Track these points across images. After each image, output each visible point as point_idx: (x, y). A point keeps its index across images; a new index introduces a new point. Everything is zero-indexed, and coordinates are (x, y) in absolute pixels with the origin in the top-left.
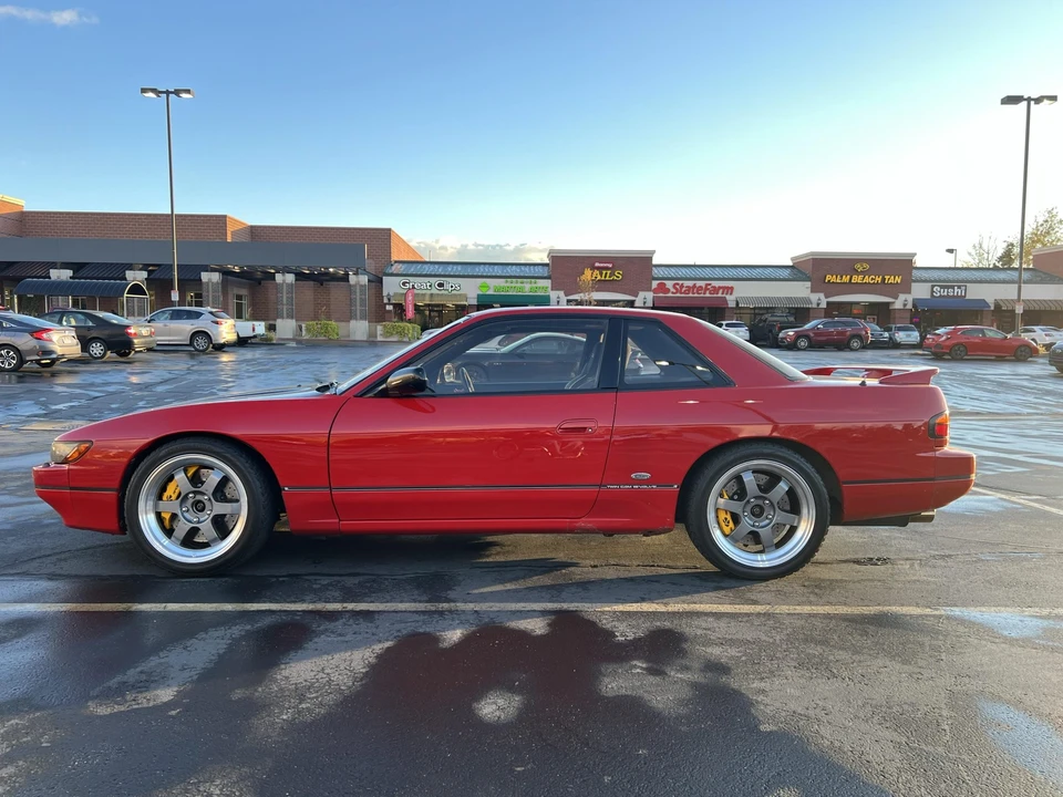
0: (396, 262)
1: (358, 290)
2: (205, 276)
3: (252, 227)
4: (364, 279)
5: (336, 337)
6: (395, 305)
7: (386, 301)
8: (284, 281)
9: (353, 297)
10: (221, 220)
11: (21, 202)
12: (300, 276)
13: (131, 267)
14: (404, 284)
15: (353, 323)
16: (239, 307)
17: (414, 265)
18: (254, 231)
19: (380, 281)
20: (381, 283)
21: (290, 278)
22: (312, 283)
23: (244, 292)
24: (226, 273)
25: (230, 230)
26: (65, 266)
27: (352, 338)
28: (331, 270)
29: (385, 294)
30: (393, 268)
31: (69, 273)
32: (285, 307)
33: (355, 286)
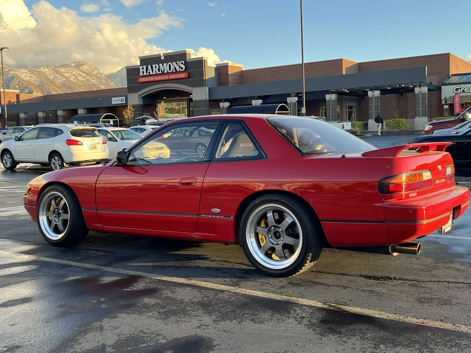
0: (453, 75)
1: (421, 97)
2: (328, 97)
3: (359, 64)
4: (425, 89)
5: (405, 129)
6: (450, 105)
7: (443, 102)
8: (373, 95)
9: (417, 102)
10: (339, 62)
11: (241, 66)
12: (384, 91)
13: (289, 95)
14: (457, 90)
15: (417, 119)
16: (350, 113)
17: (466, 76)
18: (361, 66)
19: (440, 89)
20: (441, 90)
21: (377, 93)
22: (395, 95)
23: (353, 104)
24: (340, 94)
25: (345, 67)
26: (259, 98)
27: (416, 129)
28: (403, 85)
29: (443, 97)
30: (451, 79)
31: (261, 101)
32: (374, 112)
33: (419, 94)
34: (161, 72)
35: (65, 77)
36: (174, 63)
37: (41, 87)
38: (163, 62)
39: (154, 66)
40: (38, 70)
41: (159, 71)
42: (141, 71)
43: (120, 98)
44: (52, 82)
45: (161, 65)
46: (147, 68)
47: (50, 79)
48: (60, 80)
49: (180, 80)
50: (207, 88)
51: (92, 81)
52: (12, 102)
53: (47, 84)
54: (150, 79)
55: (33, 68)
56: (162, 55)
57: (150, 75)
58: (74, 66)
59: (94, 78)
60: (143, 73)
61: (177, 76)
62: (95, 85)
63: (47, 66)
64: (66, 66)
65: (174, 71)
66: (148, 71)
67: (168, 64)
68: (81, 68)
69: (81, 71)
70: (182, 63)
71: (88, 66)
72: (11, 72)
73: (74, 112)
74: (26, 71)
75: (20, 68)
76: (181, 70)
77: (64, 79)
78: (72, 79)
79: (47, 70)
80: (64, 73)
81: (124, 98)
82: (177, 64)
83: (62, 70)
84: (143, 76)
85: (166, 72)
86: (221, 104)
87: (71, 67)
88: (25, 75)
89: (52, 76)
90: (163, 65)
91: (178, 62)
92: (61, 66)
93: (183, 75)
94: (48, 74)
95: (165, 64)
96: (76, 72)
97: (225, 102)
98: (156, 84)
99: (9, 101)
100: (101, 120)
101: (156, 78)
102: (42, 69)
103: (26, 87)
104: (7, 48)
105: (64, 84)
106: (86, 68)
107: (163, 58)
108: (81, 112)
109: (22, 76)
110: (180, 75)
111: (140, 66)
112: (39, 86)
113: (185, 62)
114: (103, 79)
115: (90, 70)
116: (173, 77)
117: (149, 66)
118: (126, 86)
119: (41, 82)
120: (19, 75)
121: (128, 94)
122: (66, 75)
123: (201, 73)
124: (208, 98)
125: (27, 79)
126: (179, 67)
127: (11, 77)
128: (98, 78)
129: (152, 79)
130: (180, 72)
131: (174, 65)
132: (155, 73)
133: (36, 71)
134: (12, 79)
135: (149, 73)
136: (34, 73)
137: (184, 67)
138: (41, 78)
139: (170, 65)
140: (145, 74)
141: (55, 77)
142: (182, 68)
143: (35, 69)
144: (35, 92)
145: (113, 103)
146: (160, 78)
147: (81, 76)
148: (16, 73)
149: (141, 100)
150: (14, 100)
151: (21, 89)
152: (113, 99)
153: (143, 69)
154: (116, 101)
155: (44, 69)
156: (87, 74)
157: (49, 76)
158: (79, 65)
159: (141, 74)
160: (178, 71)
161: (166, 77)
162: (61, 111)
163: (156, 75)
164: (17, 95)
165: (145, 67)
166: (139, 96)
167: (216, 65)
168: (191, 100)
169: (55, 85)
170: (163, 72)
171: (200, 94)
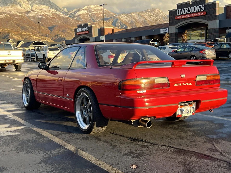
34: (189, 12)
35: (144, 18)
36: (198, 6)
37: (132, 24)
38: (191, 6)
39: (185, 9)
40: (131, 15)
41: (188, 12)
42: (178, 12)
43: (165, 29)
44: (138, 21)
45: (189, 8)
46: (181, 10)
47: (136, 20)
48: (142, 20)
49: (201, 17)
50: (218, 21)
51: (159, 19)
52: (110, 33)
53: (135, 22)
54: (182, 17)
55: (128, 14)
56: (190, 2)
57: (183, 15)
58: (150, 12)
59: (160, 17)
60: (179, 14)
61: (199, 14)
62: (161, 21)
63: (135, 12)
64: (145, 11)
65: (197, 11)
66: (182, 12)
67: (194, 7)
68: (154, 12)
69: (153, 14)
70: (202, 6)
71: (157, 11)
72: (117, 17)
73: (141, 38)
74: (124, 16)
75: (121, 14)
76: (201, 10)
77: (144, 19)
78: (148, 19)
79: (135, 14)
80: (144, 15)
81: (167, 29)
82: (199, 7)
83: (143, 14)
84: (179, 15)
85: (192, 12)
86: (227, 31)
87: (148, 12)
88: (123, 18)
89: (138, 18)
90: (191, 8)
91: (200, 6)
92: (143, 12)
93: (203, 14)
94: (135, 17)
95: (192, 7)
96: (151, 14)
97: (229, 29)
98: (186, 20)
99: (108, 33)
100: (150, 42)
101: (187, 16)
102: (132, 14)
103: (124, 25)
104: (106, 4)
105: (143, 22)
106: (156, 12)
107: (191, 4)
108: (143, 38)
109: (122, 19)
110: (201, 13)
111: (177, 9)
112: (130, 24)
113: (204, 5)
114: (165, 18)
115: (158, 13)
116: (197, 15)
117: (183, 9)
118: (169, 22)
119: (132, 21)
120: (121, 18)
121: (169, 27)
122: (145, 16)
123: (215, 11)
124: (218, 27)
125: (125, 20)
126: (201, 8)
127: (116, 19)
128: (162, 17)
129: (184, 17)
130: (201, 12)
131: (197, 8)
132: (185, 13)
133: (129, 15)
134: (117, 20)
135: (182, 13)
136: (128, 17)
137: (203, 8)
138: (132, 19)
139: (195, 7)
140: (180, 14)
141: (139, 18)
142: (202, 9)
143: (129, 14)
144: (128, 27)
145: (161, 32)
146: (188, 16)
147: (153, 17)
148: (119, 17)
149: (177, 30)
150: (111, 32)
151: (121, 26)
152: (161, 30)
153: (179, 11)
154: (162, 31)
155: (133, 14)
156: (157, 16)
157: (136, 18)
158: (152, 10)
159: (178, 14)
160: (200, 11)
161: (192, 15)
162: (133, 38)
163: (187, 14)
164: (112, 29)
165: (180, 10)
166: (176, 27)
167: (225, 5)
168: (207, 29)
169: (139, 23)
170: (190, 12)
171: (213, 25)
